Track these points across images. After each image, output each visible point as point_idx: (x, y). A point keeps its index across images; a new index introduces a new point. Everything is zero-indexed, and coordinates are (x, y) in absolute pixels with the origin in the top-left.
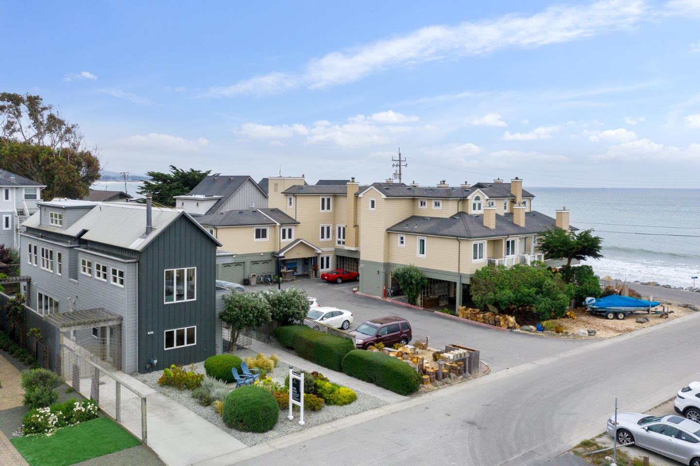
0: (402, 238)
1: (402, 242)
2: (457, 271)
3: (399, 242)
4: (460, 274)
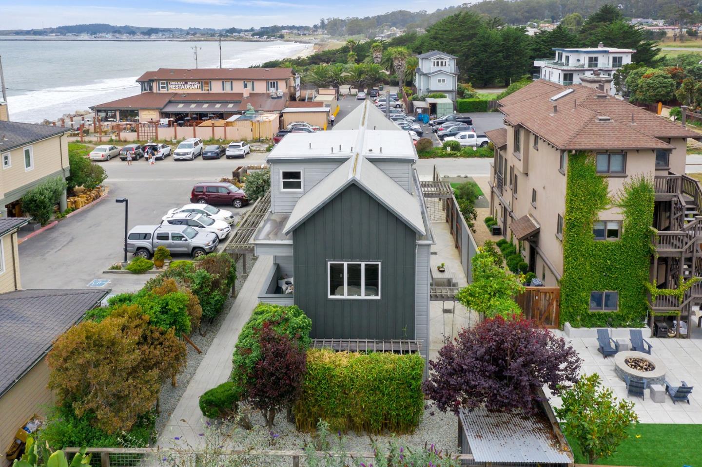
0: (6, 158)
1: (6, 163)
2: (61, 169)
3: (4, 164)
4: (64, 170)
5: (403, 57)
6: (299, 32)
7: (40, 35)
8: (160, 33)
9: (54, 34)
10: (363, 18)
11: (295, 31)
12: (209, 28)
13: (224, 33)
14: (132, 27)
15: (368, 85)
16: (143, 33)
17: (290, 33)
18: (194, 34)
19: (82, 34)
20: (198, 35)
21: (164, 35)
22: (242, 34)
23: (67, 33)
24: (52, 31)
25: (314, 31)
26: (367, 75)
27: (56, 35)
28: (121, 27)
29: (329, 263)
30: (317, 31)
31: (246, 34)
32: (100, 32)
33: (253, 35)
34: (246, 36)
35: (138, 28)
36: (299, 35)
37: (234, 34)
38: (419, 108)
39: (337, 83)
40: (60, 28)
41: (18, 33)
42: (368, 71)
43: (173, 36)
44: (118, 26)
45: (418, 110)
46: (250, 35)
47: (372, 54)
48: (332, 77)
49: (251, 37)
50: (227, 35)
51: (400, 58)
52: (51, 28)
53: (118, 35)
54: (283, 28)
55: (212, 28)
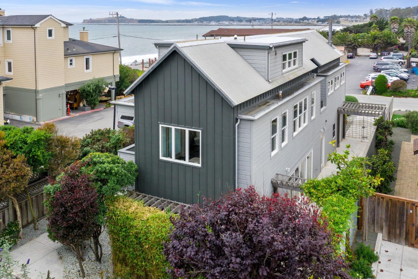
0: (71, 61)
1: (71, 64)
2: (113, 75)
3: (69, 64)
4: (114, 76)
5: (412, 25)
6: (352, 19)
7: (189, 22)
8: (257, 21)
9: (197, 22)
10: (405, 8)
11: (350, 19)
12: (289, 18)
13: (298, 21)
14: (241, 17)
15: (381, 48)
16: (247, 21)
17: (345, 20)
18: (278, 21)
19: (212, 22)
20: (281, 22)
21: (259, 22)
22: (310, 21)
23: (204, 21)
24: (196, 20)
25: (364, 19)
26: (380, 40)
27: (198, 23)
28: (234, 18)
29: (160, 126)
30: (366, 18)
31: (313, 20)
32: (222, 21)
33: (318, 22)
34: (313, 22)
35: (245, 18)
36: (352, 21)
37: (305, 21)
38: (413, 62)
39: (355, 45)
40: (200, 18)
41: (178, 21)
42: (381, 37)
43: (265, 22)
44: (233, 17)
45: (412, 64)
46: (316, 21)
47: (390, 26)
48: (350, 41)
49: (317, 23)
50: (300, 22)
51: (410, 26)
52: (195, 19)
53: (231, 22)
54: (341, 17)
55: (291, 18)
